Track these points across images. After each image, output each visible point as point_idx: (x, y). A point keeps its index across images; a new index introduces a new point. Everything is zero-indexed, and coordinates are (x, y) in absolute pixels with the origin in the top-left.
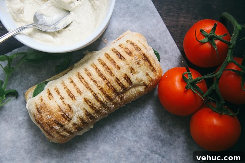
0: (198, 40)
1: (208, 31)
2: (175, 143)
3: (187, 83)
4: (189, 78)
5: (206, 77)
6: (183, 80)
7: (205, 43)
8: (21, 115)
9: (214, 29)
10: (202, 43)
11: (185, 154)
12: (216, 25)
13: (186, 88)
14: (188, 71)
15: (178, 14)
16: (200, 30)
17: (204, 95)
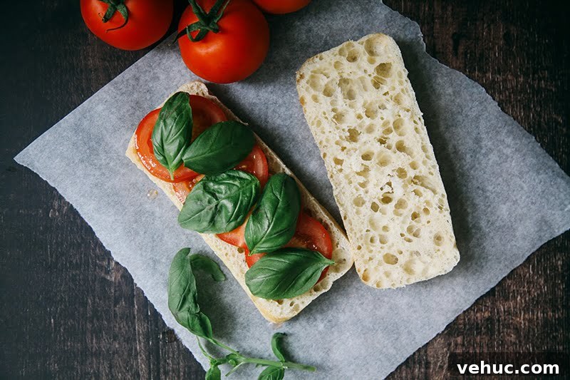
0: (125, 24)
2: (323, 36)
3: (208, 31)
4: (197, 29)
6: (203, 38)
7: (127, 9)
8: (315, 326)
10: (129, 14)
11: (339, 14)
13: (216, 31)
14: (184, 32)
16: (106, 21)
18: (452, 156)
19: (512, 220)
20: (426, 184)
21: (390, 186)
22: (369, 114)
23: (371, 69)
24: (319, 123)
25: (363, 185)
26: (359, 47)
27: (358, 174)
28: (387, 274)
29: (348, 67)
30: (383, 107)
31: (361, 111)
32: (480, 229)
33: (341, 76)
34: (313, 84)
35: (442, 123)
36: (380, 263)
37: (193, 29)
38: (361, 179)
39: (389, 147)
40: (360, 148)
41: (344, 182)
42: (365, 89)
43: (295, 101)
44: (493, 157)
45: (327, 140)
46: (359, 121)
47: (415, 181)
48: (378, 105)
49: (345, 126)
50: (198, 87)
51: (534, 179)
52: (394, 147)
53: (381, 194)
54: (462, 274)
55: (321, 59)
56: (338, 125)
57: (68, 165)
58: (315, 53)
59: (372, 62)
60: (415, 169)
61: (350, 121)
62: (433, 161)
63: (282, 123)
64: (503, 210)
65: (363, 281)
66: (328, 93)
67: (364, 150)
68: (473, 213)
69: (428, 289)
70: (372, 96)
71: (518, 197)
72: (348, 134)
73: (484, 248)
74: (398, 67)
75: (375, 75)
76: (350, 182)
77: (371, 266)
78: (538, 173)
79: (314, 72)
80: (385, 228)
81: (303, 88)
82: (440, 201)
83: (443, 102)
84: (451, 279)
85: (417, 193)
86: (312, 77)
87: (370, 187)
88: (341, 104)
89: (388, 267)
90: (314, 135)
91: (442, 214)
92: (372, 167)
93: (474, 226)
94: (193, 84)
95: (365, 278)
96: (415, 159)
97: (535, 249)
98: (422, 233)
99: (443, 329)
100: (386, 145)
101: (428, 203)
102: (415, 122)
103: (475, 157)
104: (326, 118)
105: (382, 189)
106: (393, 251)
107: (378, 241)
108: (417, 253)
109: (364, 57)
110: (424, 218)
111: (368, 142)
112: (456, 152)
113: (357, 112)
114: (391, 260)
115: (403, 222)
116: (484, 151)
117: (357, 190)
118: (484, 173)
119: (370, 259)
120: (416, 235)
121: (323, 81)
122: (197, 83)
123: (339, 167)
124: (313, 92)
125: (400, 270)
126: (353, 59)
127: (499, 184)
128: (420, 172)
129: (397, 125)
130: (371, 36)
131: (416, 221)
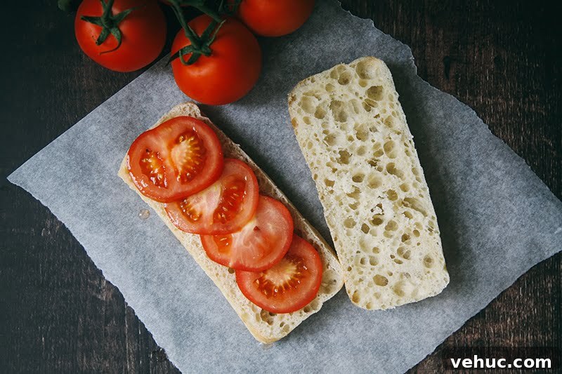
0: (116, 49)
1: (98, 30)
2: (315, 59)
3: (200, 54)
4: (190, 52)
5: (183, 22)
6: (195, 62)
7: (120, 31)
8: (305, 346)
9: (92, 20)
10: (122, 37)
11: (331, 37)
12: (86, 17)
13: (209, 55)
14: (177, 55)
16: (99, 44)
17: (217, 20)
18: (443, 178)
19: (503, 242)
20: (416, 205)
21: (381, 207)
22: (361, 135)
23: (362, 92)
24: (310, 145)
25: (354, 207)
26: (350, 69)
27: (349, 195)
28: (377, 296)
29: (339, 89)
30: (374, 130)
31: (352, 133)
32: (470, 251)
33: (333, 99)
34: (305, 106)
35: (433, 145)
36: (370, 285)
37: (186, 52)
38: (352, 201)
39: (380, 169)
40: (351, 169)
41: (335, 204)
42: (357, 111)
43: (287, 122)
44: (484, 180)
45: (319, 162)
46: (350, 143)
47: (406, 203)
48: (368, 127)
49: (336, 148)
50: (191, 108)
51: (524, 202)
52: (384, 168)
53: (371, 216)
54: (452, 295)
55: (313, 81)
56: (330, 147)
57: (60, 185)
58: (307, 76)
59: (363, 84)
60: (405, 191)
61: (342, 143)
62: (424, 183)
63: (274, 144)
64: (494, 232)
65: (353, 302)
66: (320, 115)
67: (355, 172)
68: (464, 234)
69: (419, 310)
70: (363, 118)
71: (508, 220)
72: (339, 156)
73: (474, 270)
74: (389, 90)
75: (367, 97)
76: (341, 204)
77: (362, 287)
78: (528, 196)
79: (307, 94)
80: (376, 250)
81: (294, 110)
82: (431, 223)
83: (434, 125)
84: (441, 301)
85: (407, 215)
86: (304, 99)
87: (361, 208)
88: (333, 126)
89: (378, 288)
90: (305, 156)
91: (432, 237)
92: (363, 189)
93: (464, 248)
94: (185, 105)
95: (356, 299)
96: (406, 181)
97: (525, 271)
98: (412, 255)
99: (433, 351)
100: (377, 167)
101: (418, 225)
102: (405, 145)
103: (466, 179)
104: (318, 140)
105: (372, 211)
106: (384, 273)
107: (368, 263)
108: (407, 275)
109: (355, 81)
110: (414, 240)
111: (359, 164)
112: (447, 174)
113: (349, 134)
114: (382, 281)
115: (394, 244)
116: (474, 173)
117: (348, 211)
118: (475, 195)
119: (361, 280)
120: (406, 257)
121: (315, 103)
122: (189, 104)
123: (330, 188)
124: (304, 114)
125: (390, 291)
126: (344, 81)
127: (489, 207)
128: (410, 194)
129: (388, 147)
130: (362, 59)
131: (406, 243)
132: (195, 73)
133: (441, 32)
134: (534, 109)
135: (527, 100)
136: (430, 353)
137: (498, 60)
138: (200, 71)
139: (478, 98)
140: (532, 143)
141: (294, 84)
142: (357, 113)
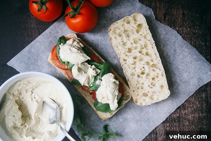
0: (46, 12)
1: (38, 6)
2: (117, 15)
3: (76, 14)
4: (72, 14)
5: (69, 2)
6: (74, 17)
7: (46, 7)
8: (119, 120)
9: (36, 3)
10: (47, 8)
11: (123, 6)
12: (33, 1)
13: (79, 14)
14: (67, 15)
15: (29, 29)
16: (38, 12)
17: (81, 1)
18: (166, 56)
19: (189, 79)
20: (157, 67)
21: (144, 68)
22: (135, 42)
23: (135, 26)
24: (117, 47)
25: (134, 68)
26: (130, 18)
27: (132, 64)
28: (144, 100)
29: (127, 26)
30: (140, 40)
31: (132, 42)
32: (177, 82)
33: (125, 29)
34: (114, 32)
35: (162, 45)
36: (141, 96)
37: (70, 14)
38: (133, 66)
39: (143, 54)
40: (132, 55)
41: (127, 67)
42: (133, 33)
43: (108, 39)
44: (181, 56)
45: (120, 53)
46: (132, 45)
47: (153, 66)
48: (138, 39)
49: (127, 47)
50: (73, 35)
51: (196, 64)
52: (145, 54)
53: (141, 71)
54: (171, 99)
55: (117, 23)
56: (124, 47)
57: (27, 65)
58: (115, 21)
59: (135, 23)
60: (153, 62)
61: (129, 45)
62: (159, 59)
63: (104, 47)
64: (185, 75)
65: (135, 103)
66: (120, 35)
67: (134, 56)
68: (174, 77)
69: (159, 105)
70: (136, 36)
71: (190, 70)
72: (128, 50)
73: (179, 89)
74: (145, 25)
75: (137, 28)
76: (130, 68)
77: (138, 98)
78: (197, 61)
79: (115, 28)
80: (143, 84)
81: (111, 34)
82: (162, 73)
83: (162, 37)
84: (167, 101)
85: (153, 70)
86: (114, 30)
87: (137, 69)
88: (125, 39)
89: (144, 98)
90: (115, 51)
91: (163, 78)
92: (137, 62)
93: (175, 81)
94: (71, 34)
95: (136, 102)
96: (153, 58)
97: (197, 89)
98: (156, 85)
99: (165, 120)
100: (142, 53)
101: (158, 74)
102: (152, 45)
103: (174, 57)
104: (120, 45)
105: (141, 69)
106: (146, 92)
107: (140, 88)
108: (155, 92)
109: (132, 22)
110: (156, 79)
111: (135, 53)
112: (167, 55)
113: (131, 42)
114: (145, 95)
115: (149, 81)
116: (177, 54)
117: (132, 70)
118: (178, 62)
119: (138, 95)
120: (154, 86)
121: (118, 31)
122: (72, 33)
123: (125, 62)
124: (114, 35)
125: (149, 98)
126: (128, 23)
127: (183, 66)
128: (154, 63)
129: (146, 46)
130: (135, 14)
131: (154, 81)
132: (74, 21)
133: (162, 4)
134: (197, 32)
135: (194, 28)
136: (164, 120)
137: (183, 14)
138: (76, 20)
139: (176, 28)
140: (196, 44)
141: (110, 24)
142: (134, 34)
